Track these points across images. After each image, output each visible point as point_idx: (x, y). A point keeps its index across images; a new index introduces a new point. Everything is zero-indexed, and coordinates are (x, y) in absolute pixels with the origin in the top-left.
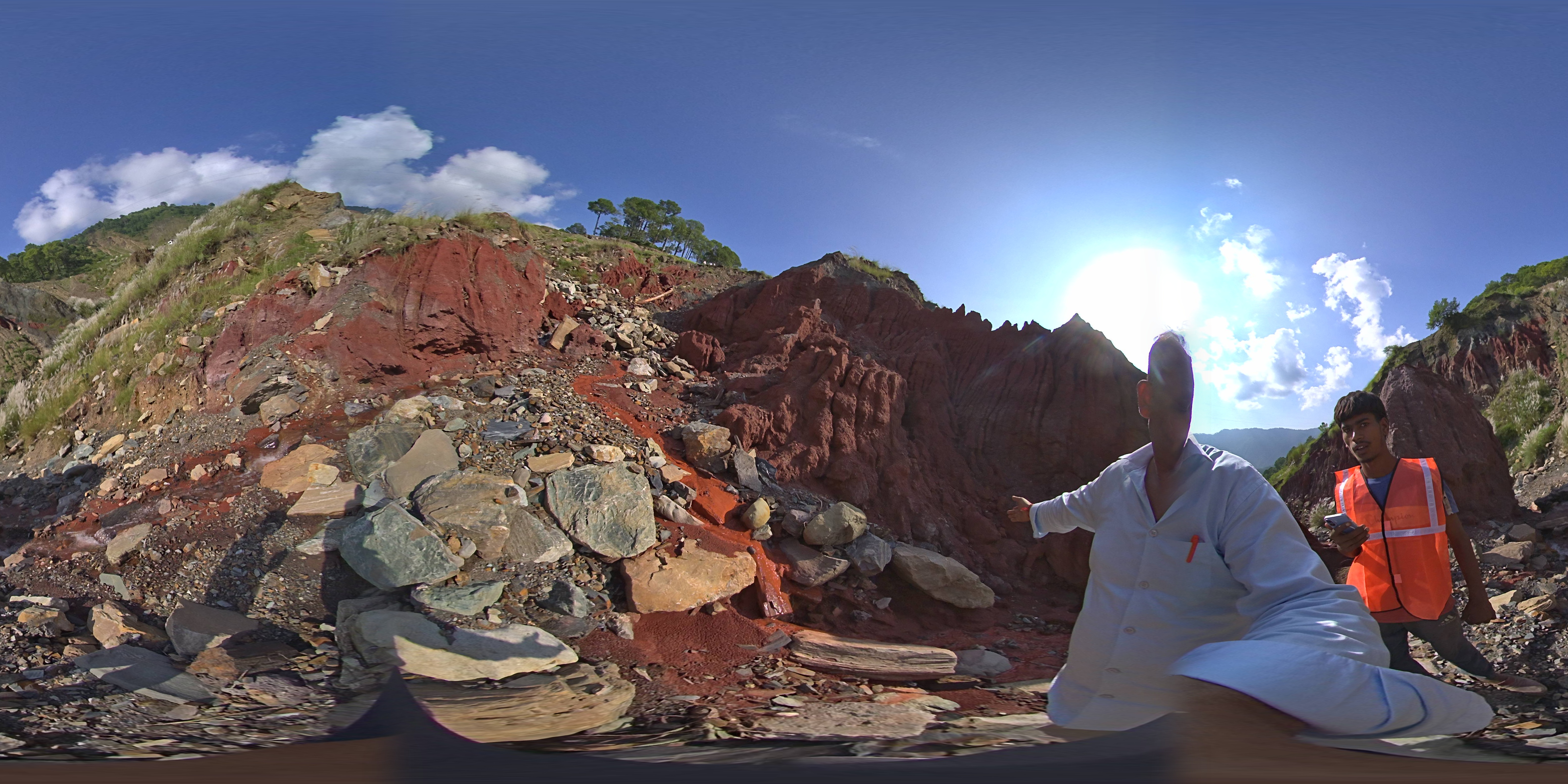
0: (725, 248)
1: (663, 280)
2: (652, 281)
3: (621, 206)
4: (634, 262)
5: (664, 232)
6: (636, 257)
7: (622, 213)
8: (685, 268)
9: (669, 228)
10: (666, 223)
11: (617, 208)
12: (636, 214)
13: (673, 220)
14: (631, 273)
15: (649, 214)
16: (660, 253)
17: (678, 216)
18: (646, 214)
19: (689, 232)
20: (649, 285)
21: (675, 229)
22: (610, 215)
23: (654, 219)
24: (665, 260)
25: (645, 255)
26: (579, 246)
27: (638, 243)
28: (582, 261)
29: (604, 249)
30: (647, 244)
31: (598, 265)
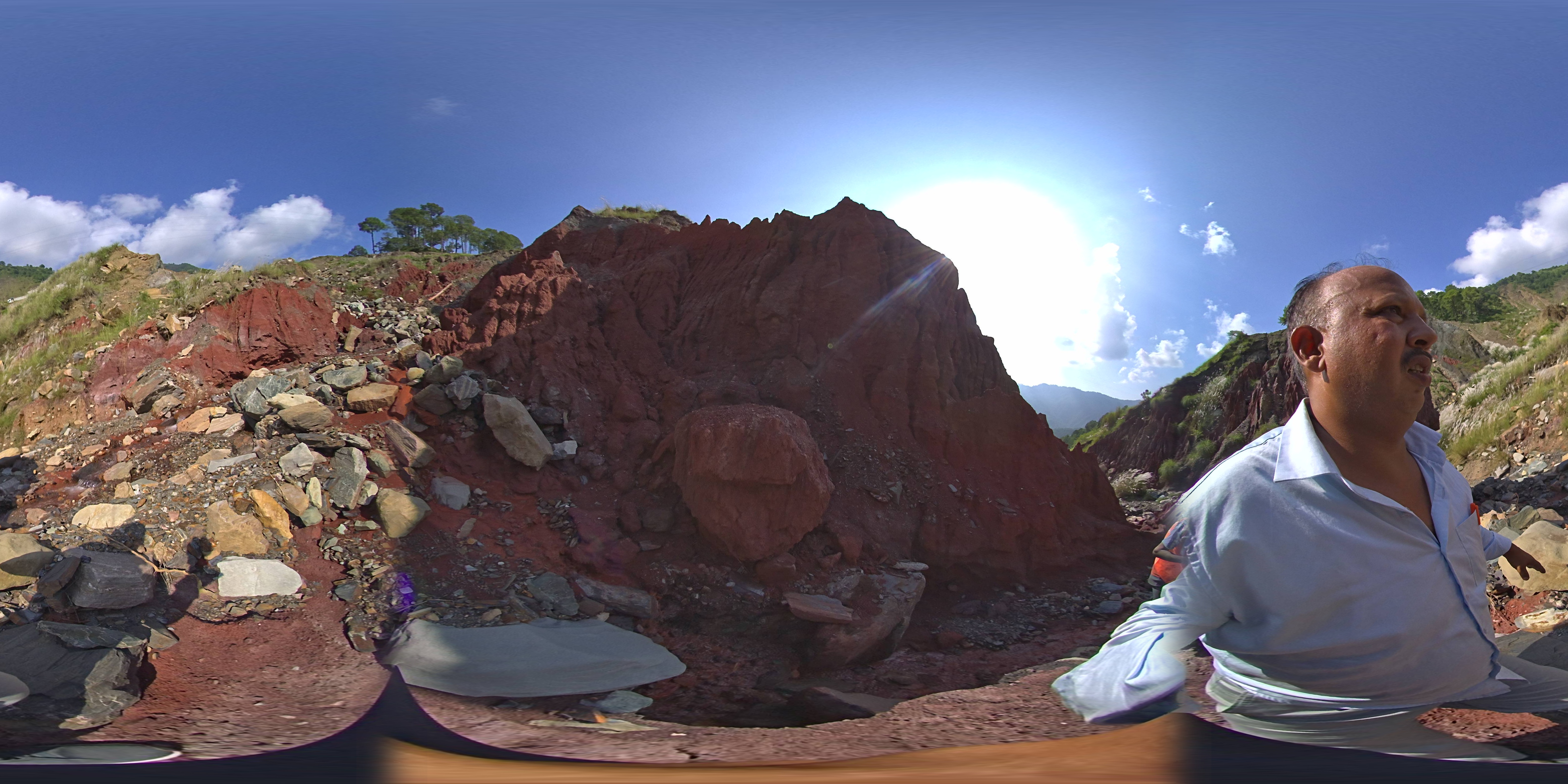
0: (501, 233)
1: (443, 279)
2: (431, 282)
3: (387, 220)
4: (412, 269)
5: (437, 234)
6: (415, 263)
7: (392, 226)
8: (464, 261)
9: (440, 228)
10: (435, 225)
11: (385, 223)
12: (404, 224)
13: (441, 220)
14: (411, 279)
15: (417, 221)
16: (438, 255)
17: (443, 215)
18: (414, 221)
19: (461, 228)
20: (430, 286)
21: (446, 228)
22: (382, 231)
23: (423, 224)
24: (444, 260)
25: (425, 260)
26: (361, 268)
27: (417, 251)
28: (366, 281)
29: (382, 265)
30: (426, 249)
31: (381, 281)
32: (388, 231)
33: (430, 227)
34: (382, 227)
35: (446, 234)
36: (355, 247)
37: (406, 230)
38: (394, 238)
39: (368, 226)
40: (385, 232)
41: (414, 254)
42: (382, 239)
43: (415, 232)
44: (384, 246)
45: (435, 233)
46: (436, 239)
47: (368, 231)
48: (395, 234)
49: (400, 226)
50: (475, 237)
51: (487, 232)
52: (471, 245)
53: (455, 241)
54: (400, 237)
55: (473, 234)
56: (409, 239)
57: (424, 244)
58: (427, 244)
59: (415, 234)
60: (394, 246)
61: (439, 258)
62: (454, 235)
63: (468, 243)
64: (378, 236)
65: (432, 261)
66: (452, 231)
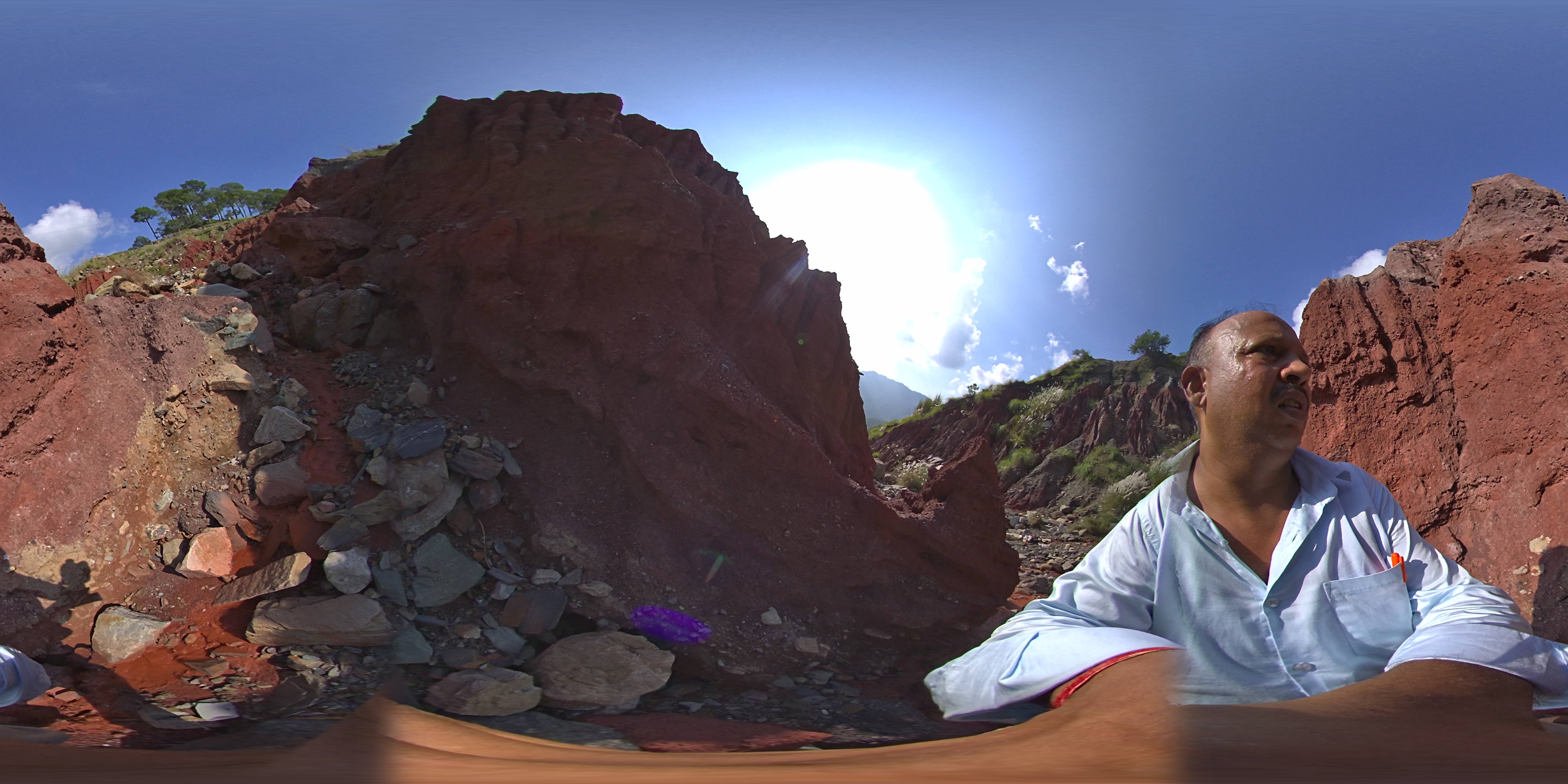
3: (157, 206)
4: (197, 243)
6: (198, 237)
7: (163, 210)
9: (211, 200)
10: (204, 199)
11: (156, 209)
12: (174, 205)
13: (207, 193)
15: (184, 199)
17: (208, 188)
18: (181, 200)
19: (232, 195)
21: (217, 199)
22: (156, 218)
23: (192, 201)
24: (224, 228)
25: (206, 232)
26: (151, 254)
27: (196, 227)
28: (160, 263)
29: (169, 246)
30: (205, 223)
31: (173, 259)
32: (162, 216)
33: (200, 202)
34: (154, 214)
35: (218, 205)
36: (137, 239)
37: (178, 211)
38: (169, 221)
39: (141, 216)
40: (159, 217)
41: (195, 230)
42: (159, 224)
43: (187, 209)
44: (163, 230)
45: (207, 207)
46: (211, 212)
47: (143, 221)
48: (169, 218)
49: (170, 209)
50: (250, 200)
51: (260, 193)
52: (249, 208)
53: (231, 208)
54: (174, 218)
55: (247, 198)
56: (184, 217)
57: (201, 218)
58: (204, 218)
59: (188, 211)
60: (173, 228)
61: (220, 227)
62: (228, 203)
63: (246, 208)
64: (154, 222)
65: (213, 232)
66: (224, 200)
